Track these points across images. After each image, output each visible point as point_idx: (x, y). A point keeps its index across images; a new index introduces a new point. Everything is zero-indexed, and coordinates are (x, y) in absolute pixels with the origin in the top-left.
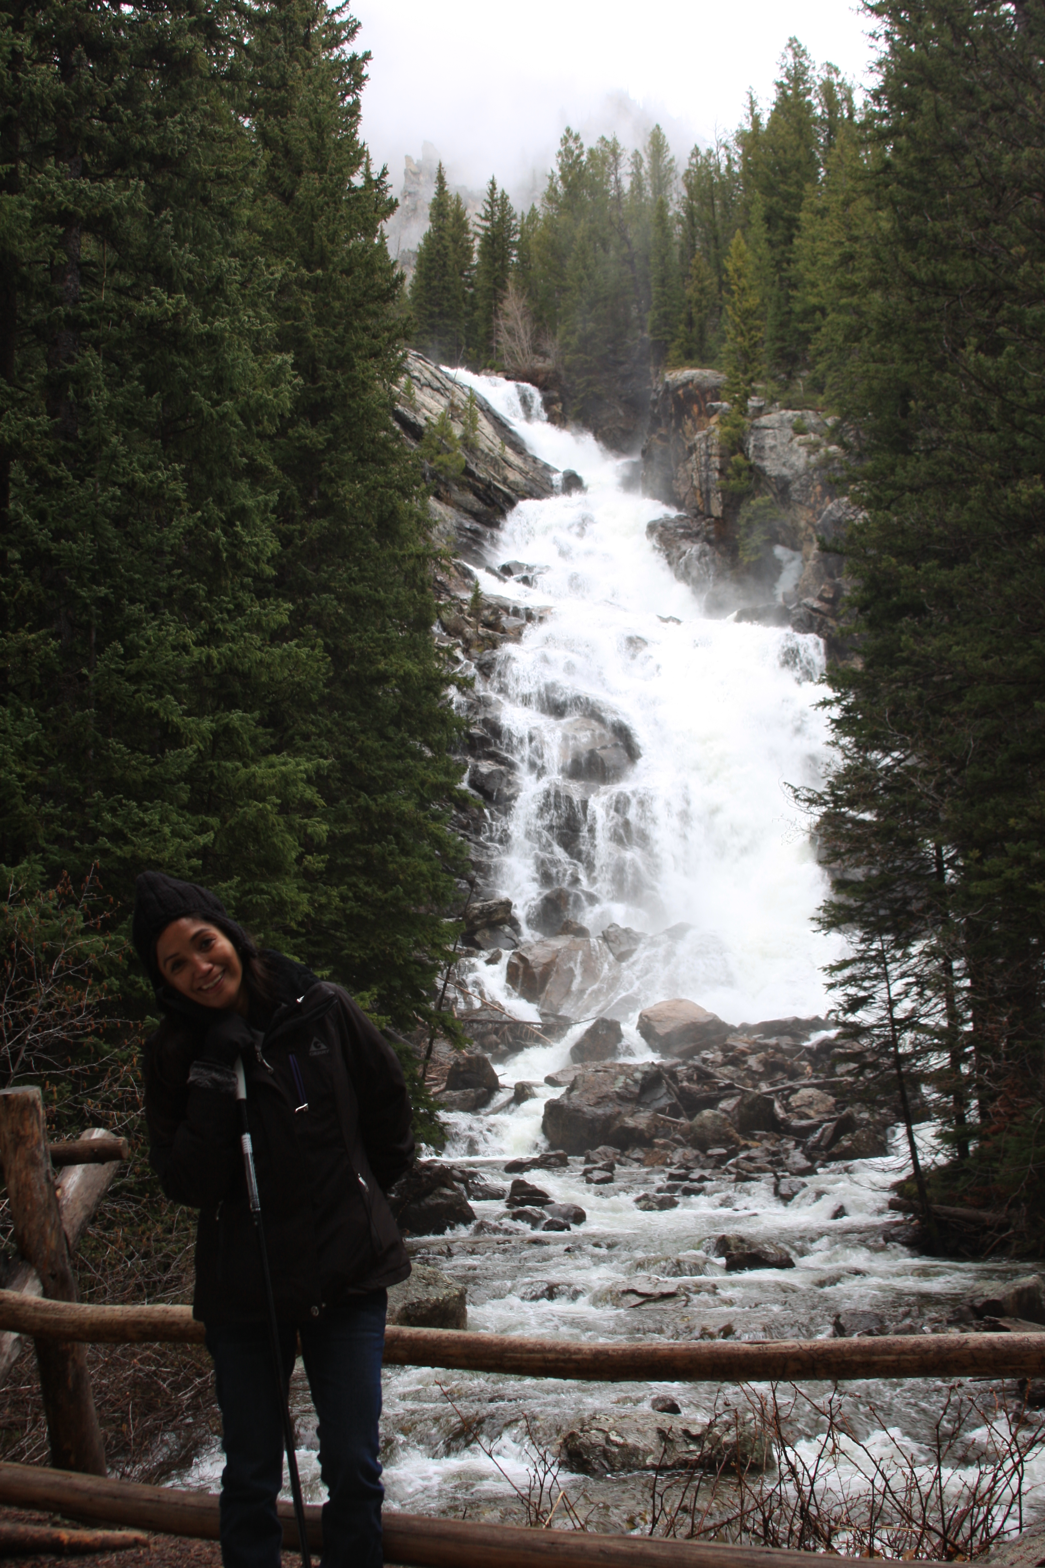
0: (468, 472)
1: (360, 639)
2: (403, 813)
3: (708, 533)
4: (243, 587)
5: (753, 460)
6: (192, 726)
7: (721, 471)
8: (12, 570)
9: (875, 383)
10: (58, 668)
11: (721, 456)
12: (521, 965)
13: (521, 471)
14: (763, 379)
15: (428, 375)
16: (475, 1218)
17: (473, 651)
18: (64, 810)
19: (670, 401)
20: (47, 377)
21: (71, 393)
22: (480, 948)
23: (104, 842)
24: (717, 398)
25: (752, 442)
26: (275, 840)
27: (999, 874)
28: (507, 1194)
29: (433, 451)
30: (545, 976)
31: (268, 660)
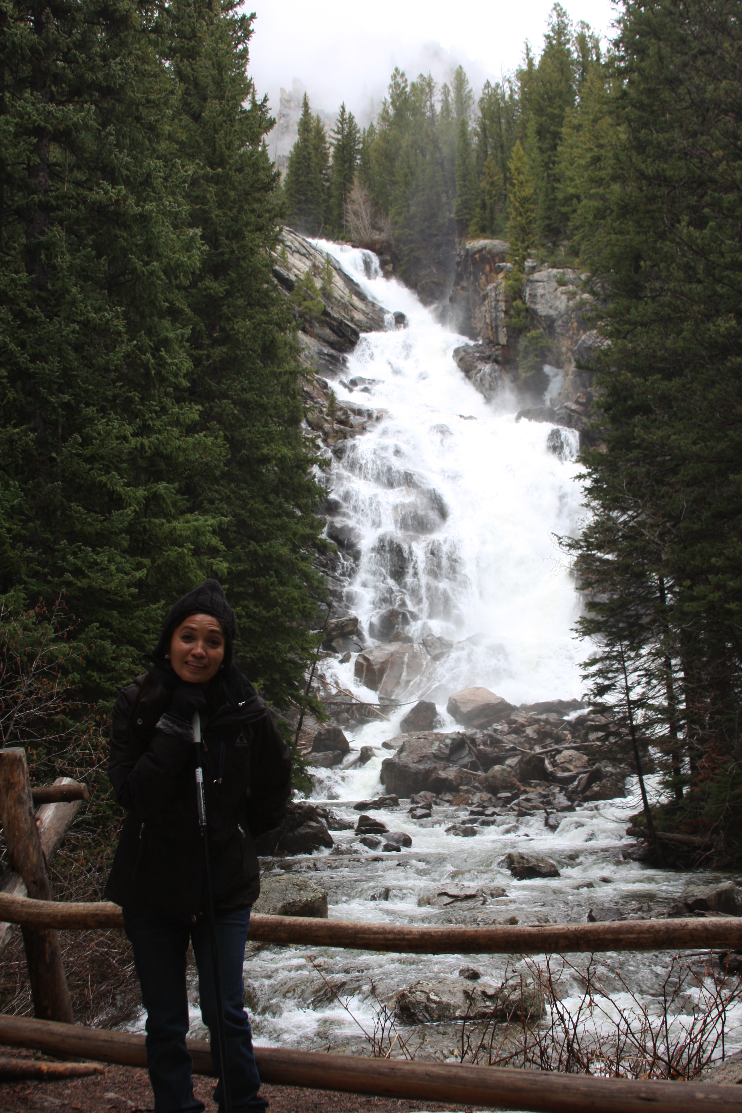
0: (326, 313)
1: (250, 431)
2: (281, 556)
3: (497, 356)
4: (167, 394)
5: (529, 304)
6: (131, 493)
7: (506, 312)
9: (616, 249)
10: (35, 453)
11: (506, 301)
12: (365, 663)
13: (364, 313)
14: (536, 247)
15: (297, 244)
16: (333, 842)
17: (330, 441)
18: (39, 554)
19: (470, 262)
20: (26, 246)
21: (43, 257)
22: (335, 651)
23: (68, 576)
24: (503, 260)
25: (528, 291)
26: (190, 575)
27: (704, 597)
28: (356, 826)
29: (301, 299)
30: (382, 671)
31: (184, 446)
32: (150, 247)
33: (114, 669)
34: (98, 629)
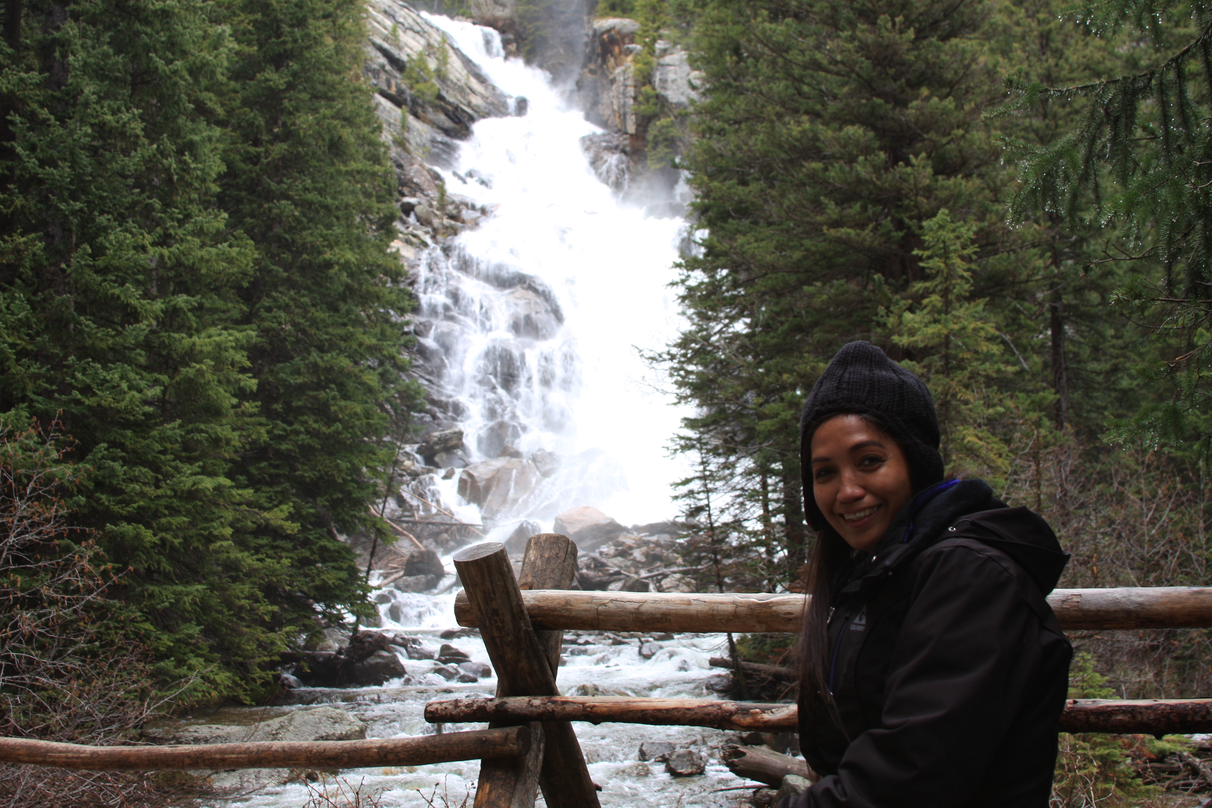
0: (440, 97)
1: (312, 234)
2: (342, 368)
3: (625, 146)
4: (191, 201)
5: (659, 90)
6: (148, 307)
7: (635, 98)
8: (9, 189)
9: (714, 40)
10: (45, 263)
11: (635, 87)
12: (469, 480)
13: (483, 97)
14: (668, 26)
15: (410, 21)
16: (405, 673)
17: (439, 238)
18: (48, 370)
19: (597, 43)
20: (39, 42)
21: (57, 54)
22: (438, 466)
23: (76, 394)
24: (632, 41)
25: (657, 77)
26: (210, 392)
27: (776, 415)
28: (436, 656)
29: (413, 81)
30: (487, 489)
31: (207, 257)
32: (173, 44)
33: (122, 492)
34: (106, 449)
